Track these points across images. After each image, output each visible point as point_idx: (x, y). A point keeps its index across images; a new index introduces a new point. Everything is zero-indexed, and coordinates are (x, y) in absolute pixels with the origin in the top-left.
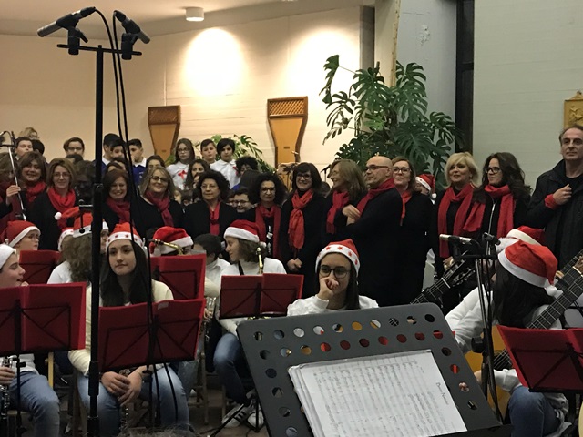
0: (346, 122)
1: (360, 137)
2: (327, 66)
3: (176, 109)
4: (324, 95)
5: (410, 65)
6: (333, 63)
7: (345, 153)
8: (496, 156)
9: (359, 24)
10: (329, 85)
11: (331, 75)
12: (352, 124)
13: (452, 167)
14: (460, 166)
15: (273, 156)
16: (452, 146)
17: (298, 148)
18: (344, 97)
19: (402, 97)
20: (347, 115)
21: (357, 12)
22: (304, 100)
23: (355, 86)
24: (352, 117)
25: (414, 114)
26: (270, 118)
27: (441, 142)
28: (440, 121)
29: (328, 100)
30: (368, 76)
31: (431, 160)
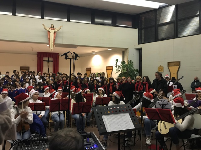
0: (119, 70)
1: (122, 73)
2: (116, 61)
3: (91, 68)
4: (116, 66)
5: (130, 61)
6: (117, 60)
7: (119, 76)
8: (145, 77)
9: (122, 54)
10: (116, 64)
11: (117, 62)
12: (120, 71)
13: (137, 78)
14: (139, 78)
15: (107, 76)
16: (138, 75)
17: (111, 75)
18: (119, 66)
19: (129, 66)
20: (119, 69)
21: (122, 52)
22: (112, 67)
23: (121, 64)
24: (121, 70)
25: (131, 69)
26: (106, 70)
27: (136, 74)
28: (136, 70)
29: (116, 67)
30: (123, 63)
31: (134, 77)
